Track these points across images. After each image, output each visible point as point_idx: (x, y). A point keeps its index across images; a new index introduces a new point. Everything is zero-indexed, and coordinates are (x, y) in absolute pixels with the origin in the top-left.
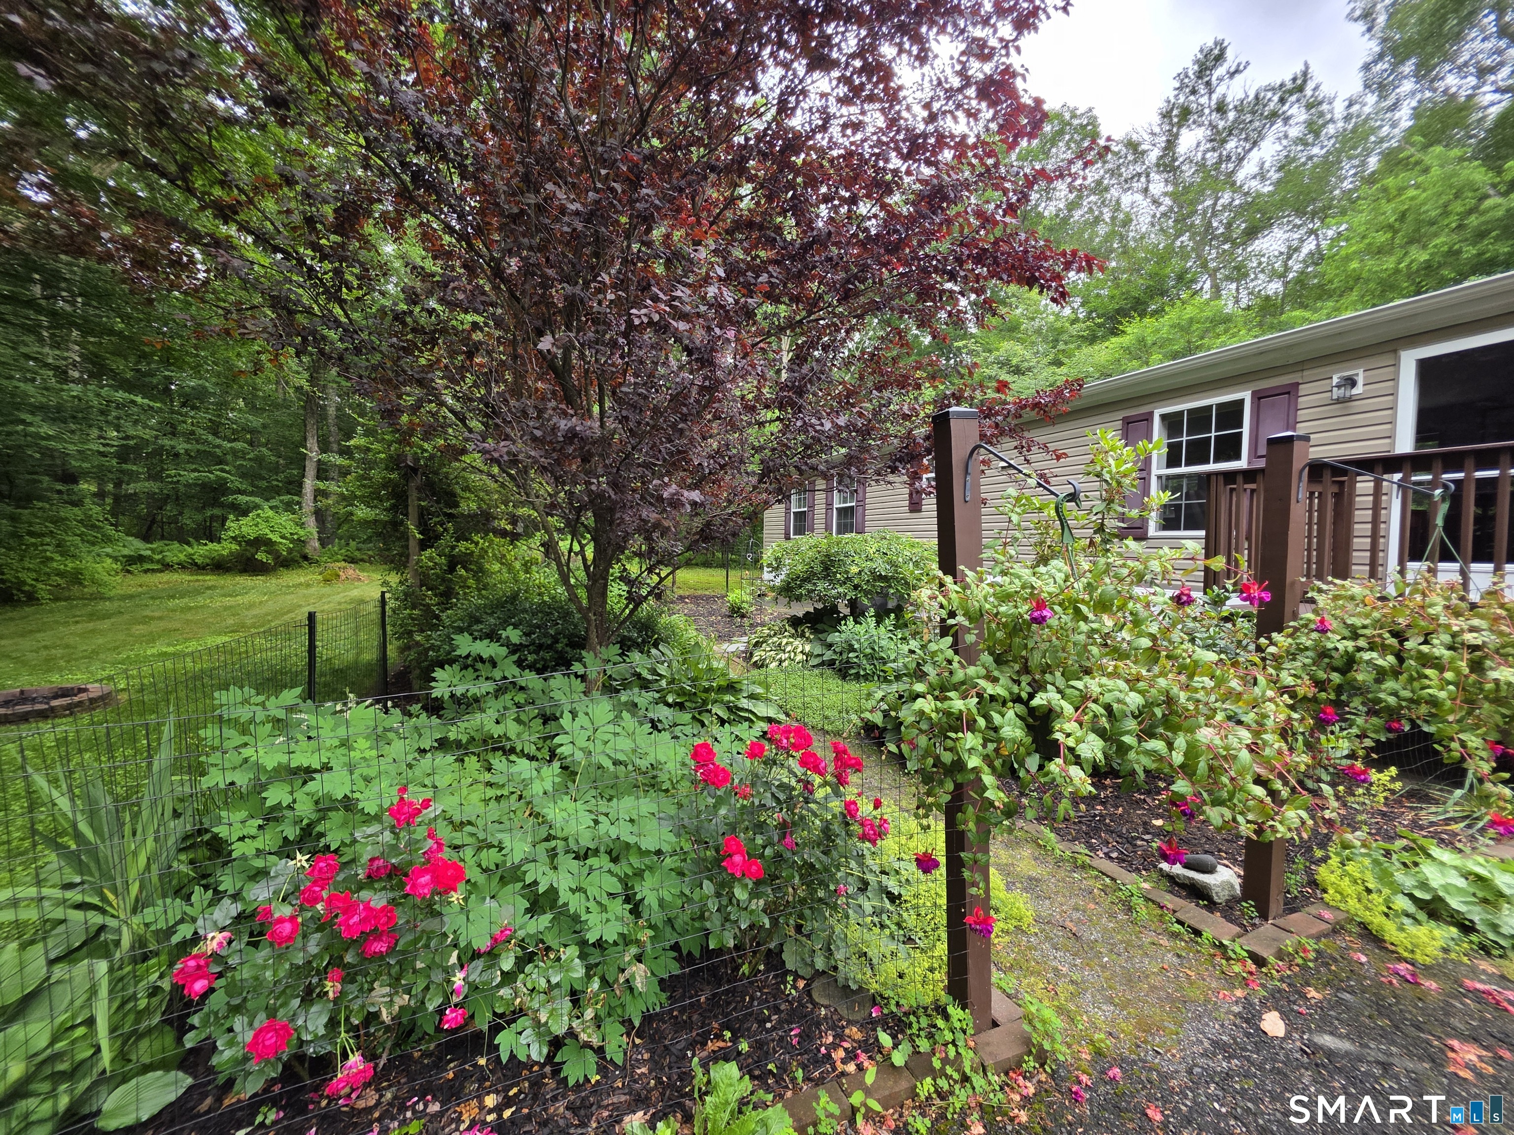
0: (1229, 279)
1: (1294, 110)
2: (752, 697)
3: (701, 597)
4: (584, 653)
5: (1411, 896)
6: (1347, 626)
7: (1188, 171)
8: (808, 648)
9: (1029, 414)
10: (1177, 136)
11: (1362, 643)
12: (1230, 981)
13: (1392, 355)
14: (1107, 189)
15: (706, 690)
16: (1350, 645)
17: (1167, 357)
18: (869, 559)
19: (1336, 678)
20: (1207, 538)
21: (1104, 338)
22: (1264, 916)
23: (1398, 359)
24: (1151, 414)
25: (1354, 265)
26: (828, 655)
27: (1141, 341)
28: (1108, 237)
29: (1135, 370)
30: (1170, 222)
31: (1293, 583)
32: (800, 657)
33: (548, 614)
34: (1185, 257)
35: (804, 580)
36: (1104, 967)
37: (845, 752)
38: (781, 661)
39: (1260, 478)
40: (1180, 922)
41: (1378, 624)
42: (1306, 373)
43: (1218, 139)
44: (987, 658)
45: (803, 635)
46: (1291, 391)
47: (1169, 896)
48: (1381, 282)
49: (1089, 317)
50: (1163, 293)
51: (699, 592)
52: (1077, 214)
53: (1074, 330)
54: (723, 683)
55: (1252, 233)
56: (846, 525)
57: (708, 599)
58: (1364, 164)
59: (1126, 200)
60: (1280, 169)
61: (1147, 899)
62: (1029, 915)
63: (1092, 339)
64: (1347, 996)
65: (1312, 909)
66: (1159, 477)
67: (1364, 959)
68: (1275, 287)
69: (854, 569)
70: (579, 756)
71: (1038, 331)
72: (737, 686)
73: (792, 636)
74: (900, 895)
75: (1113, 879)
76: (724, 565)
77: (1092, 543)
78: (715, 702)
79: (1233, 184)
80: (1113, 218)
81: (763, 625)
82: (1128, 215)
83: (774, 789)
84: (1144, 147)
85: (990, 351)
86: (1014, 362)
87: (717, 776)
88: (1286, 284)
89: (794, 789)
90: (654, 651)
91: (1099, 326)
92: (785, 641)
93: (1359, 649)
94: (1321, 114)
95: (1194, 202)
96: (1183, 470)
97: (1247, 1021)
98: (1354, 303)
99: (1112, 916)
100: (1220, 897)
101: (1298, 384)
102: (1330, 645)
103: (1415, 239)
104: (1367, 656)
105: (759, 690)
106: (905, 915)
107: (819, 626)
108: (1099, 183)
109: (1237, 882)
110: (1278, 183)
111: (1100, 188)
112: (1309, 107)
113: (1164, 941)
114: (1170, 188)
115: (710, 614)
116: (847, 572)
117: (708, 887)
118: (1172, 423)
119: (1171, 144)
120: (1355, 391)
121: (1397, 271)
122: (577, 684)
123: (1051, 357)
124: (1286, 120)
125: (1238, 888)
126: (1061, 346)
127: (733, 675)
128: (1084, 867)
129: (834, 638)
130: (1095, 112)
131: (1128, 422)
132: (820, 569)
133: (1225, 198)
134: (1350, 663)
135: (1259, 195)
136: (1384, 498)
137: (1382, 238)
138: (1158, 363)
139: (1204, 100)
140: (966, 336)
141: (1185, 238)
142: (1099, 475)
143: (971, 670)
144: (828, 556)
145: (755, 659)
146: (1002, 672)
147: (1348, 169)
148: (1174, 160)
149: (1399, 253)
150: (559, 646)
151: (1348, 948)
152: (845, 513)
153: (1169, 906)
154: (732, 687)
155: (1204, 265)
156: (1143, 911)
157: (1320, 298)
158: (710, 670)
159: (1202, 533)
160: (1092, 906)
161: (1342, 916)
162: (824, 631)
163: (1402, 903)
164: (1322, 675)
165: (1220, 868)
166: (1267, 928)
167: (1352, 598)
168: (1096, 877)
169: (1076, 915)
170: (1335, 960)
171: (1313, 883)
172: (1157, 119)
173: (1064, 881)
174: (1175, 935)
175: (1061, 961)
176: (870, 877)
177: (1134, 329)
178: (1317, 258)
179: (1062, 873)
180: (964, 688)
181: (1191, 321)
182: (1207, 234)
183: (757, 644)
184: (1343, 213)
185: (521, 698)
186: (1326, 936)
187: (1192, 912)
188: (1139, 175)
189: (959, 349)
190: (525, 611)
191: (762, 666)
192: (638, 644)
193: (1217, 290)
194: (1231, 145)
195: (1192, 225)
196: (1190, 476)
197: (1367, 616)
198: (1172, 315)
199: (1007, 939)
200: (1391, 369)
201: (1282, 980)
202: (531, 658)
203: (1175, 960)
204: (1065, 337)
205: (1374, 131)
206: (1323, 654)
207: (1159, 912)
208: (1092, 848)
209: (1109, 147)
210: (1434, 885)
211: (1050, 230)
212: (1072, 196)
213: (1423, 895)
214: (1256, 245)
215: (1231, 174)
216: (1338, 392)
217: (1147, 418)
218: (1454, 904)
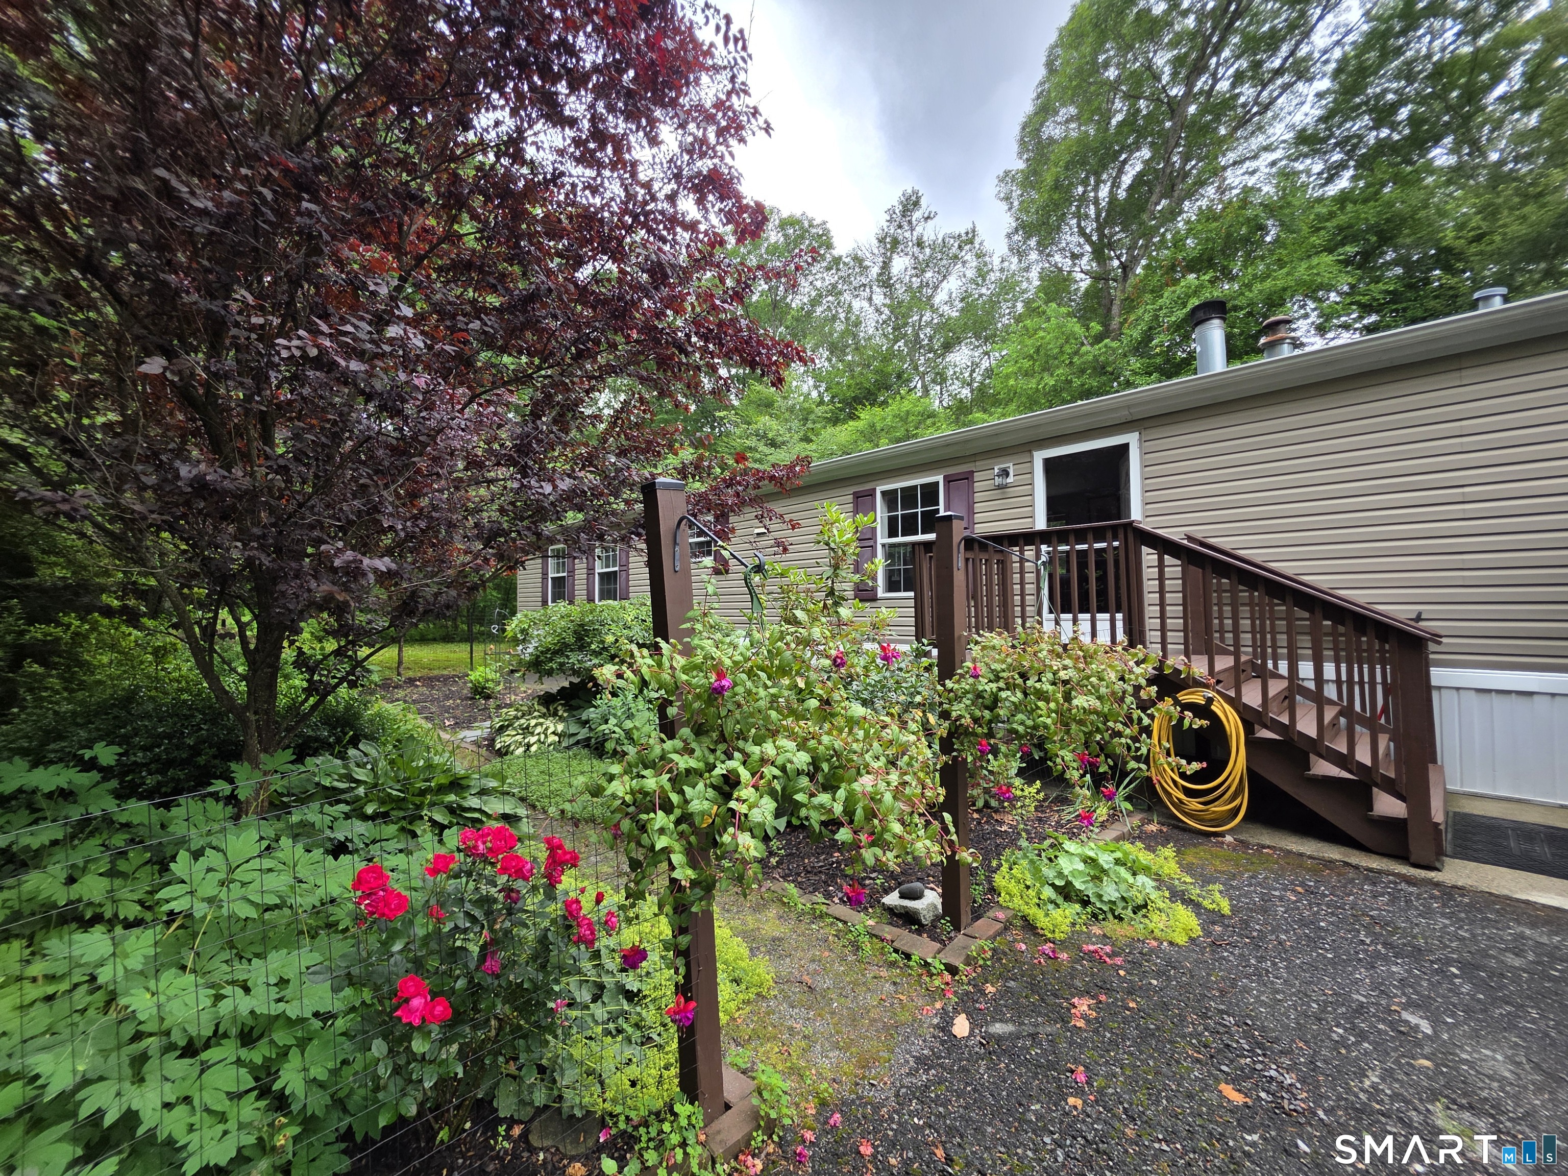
0: (934, 381)
1: (968, 257)
2: (483, 792)
3: (437, 678)
4: (233, 766)
5: (1053, 885)
6: (993, 671)
7: (900, 289)
8: (560, 727)
9: (767, 486)
10: (890, 259)
11: (1001, 684)
12: (932, 995)
13: (1029, 454)
14: (840, 293)
15: (422, 793)
16: (994, 686)
17: (891, 441)
18: (626, 627)
19: (987, 714)
20: (915, 598)
21: (844, 421)
22: (957, 929)
23: (1031, 457)
24: (874, 490)
25: (1012, 382)
26: (584, 733)
27: (872, 426)
28: (844, 334)
29: (867, 450)
30: (890, 329)
31: (960, 637)
32: (553, 738)
33: (187, 717)
34: (902, 360)
35: (555, 653)
36: (833, 1013)
37: (561, 847)
38: (529, 746)
39: (934, 548)
40: (896, 951)
41: (1010, 668)
42: (980, 463)
43: (920, 268)
44: (685, 732)
45: (555, 714)
46: (968, 477)
47: (888, 928)
48: (1029, 398)
49: (832, 401)
50: (888, 388)
51: (436, 672)
52: (819, 310)
53: (819, 411)
54: (443, 780)
55: (948, 347)
56: (609, 591)
57: (446, 680)
58: (1014, 306)
59: (857, 304)
60: (962, 300)
61: (872, 935)
62: (769, 979)
63: (835, 421)
64: (1012, 984)
65: (991, 914)
66: (883, 545)
67: (1024, 947)
68: (966, 393)
69: (610, 639)
70: (200, 909)
71: (791, 410)
72: (463, 782)
73: (543, 716)
74: (639, 991)
75: (845, 923)
76: (470, 638)
77: (825, 606)
78: (432, 805)
79: (932, 306)
80: (847, 319)
81: (510, 706)
82: (858, 317)
83: (468, 906)
84: (867, 263)
85: (749, 424)
86: (770, 436)
87: (387, 905)
88: (972, 391)
89: (495, 901)
90: (352, 752)
91: (841, 410)
92: (533, 722)
93: (1000, 689)
94: (985, 264)
95: (906, 316)
96: (900, 539)
97: (943, 1029)
98: (1014, 411)
99: (843, 959)
100: (926, 918)
101: (973, 472)
102: (981, 688)
103: (1047, 369)
104: (1003, 694)
105: (493, 784)
106: (644, 1013)
107: (573, 703)
108: (834, 286)
109: (938, 902)
110: (962, 310)
111: (833, 290)
112: (978, 256)
113: (884, 973)
114: (888, 301)
115: (447, 698)
116: (603, 642)
117: (379, 1048)
118: (890, 498)
119: (886, 266)
120: (1008, 480)
121: (1037, 390)
122: (217, 809)
123: (801, 434)
124: (964, 263)
125: (940, 907)
126: (810, 425)
127: (460, 769)
128: (822, 916)
129: (591, 713)
130: (828, 226)
131: (857, 496)
132: (573, 640)
133: (927, 317)
134: (994, 702)
135: (950, 318)
137: (1027, 364)
138: (885, 445)
139: (908, 234)
140: (729, 407)
141: (901, 343)
142: (827, 544)
143: (669, 745)
144: (582, 626)
145: (498, 746)
146: (700, 743)
147: (1005, 308)
148: (890, 278)
149: (1038, 377)
150: (202, 760)
151: (1015, 941)
152: (608, 578)
153: (889, 937)
154: (457, 785)
155: (916, 368)
156: (867, 946)
157: (993, 405)
158: (430, 766)
159: (912, 594)
160: (827, 954)
161: (1011, 913)
162: (578, 708)
163: (1048, 892)
164: (978, 713)
165: (927, 892)
166: (960, 939)
167: (994, 648)
168: (832, 924)
169: (812, 967)
170: (1005, 954)
171: (993, 890)
172: (875, 242)
173: (803, 934)
174: (893, 964)
175: (796, 1018)
176: (607, 980)
177: (867, 415)
178: (989, 372)
179: (803, 926)
180: (660, 764)
181: (908, 412)
182: (915, 344)
183: (502, 729)
184: (1004, 341)
185: (119, 840)
186: (999, 934)
187: (905, 938)
188: (864, 285)
189: (722, 418)
190: (147, 716)
191: (506, 754)
192: (330, 745)
193: (926, 391)
194: (929, 275)
195: (906, 334)
196: (905, 545)
197: (1004, 662)
198: (894, 407)
199: (748, 1009)
200: (1028, 465)
201: (969, 984)
202: (150, 781)
203: (892, 988)
204: (812, 417)
205: (1018, 283)
206: (979, 695)
207: (880, 945)
208: (828, 896)
209: (840, 258)
210: (1066, 872)
211: (797, 320)
212: (813, 294)
213: (1060, 883)
214: (951, 357)
215: (930, 298)
216: (998, 481)
217: (872, 494)
218: (1078, 885)
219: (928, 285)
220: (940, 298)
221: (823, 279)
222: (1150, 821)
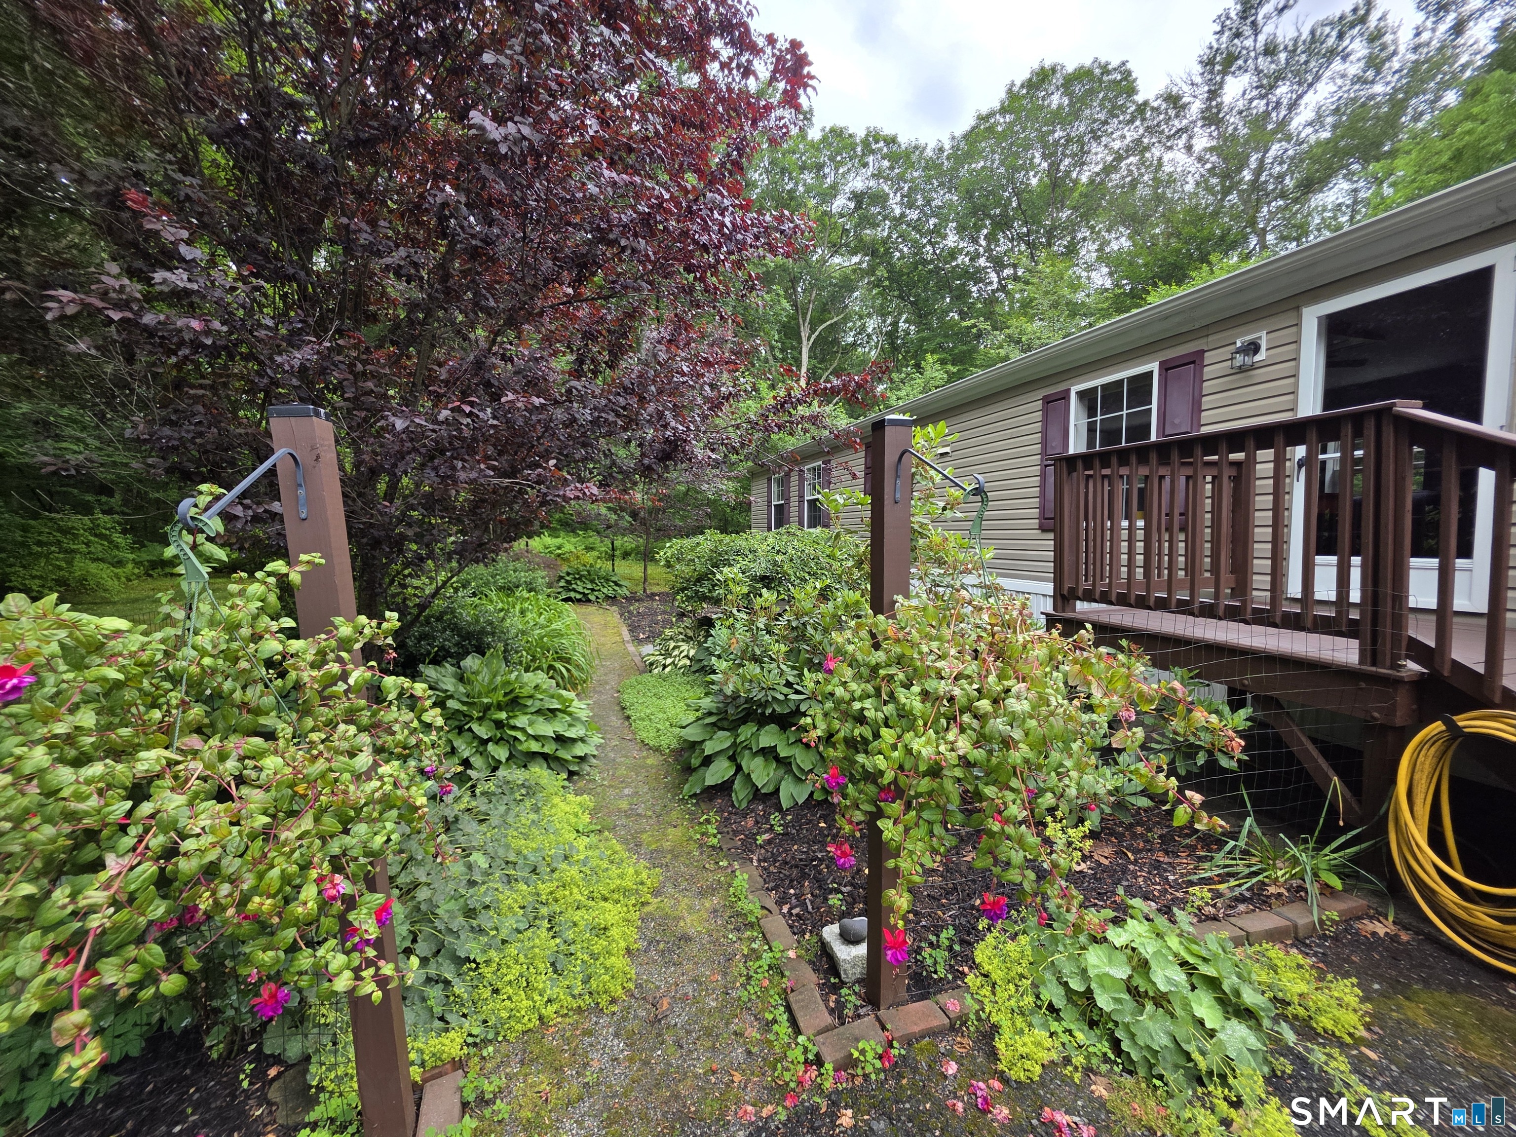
1: (1355, 45)
5: (1065, 986)
7: (1234, 122)
8: (693, 652)
10: (1221, 84)
12: (774, 1090)
13: (1293, 314)
14: (1147, 149)
22: (876, 1005)
23: (1300, 317)
24: (1068, 391)
26: (708, 660)
30: (1218, 181)
32: (683, 662)
38: (664, 666)
42: (1211, 338)
43: (1266, 85)
45: (695, 638)
46: (1196, 360)
47: (803, 970)
52: (1115, 178)
55: (1312, 185)
56: (815, 518)
59: (1169, 158)
60: (1337, 112)
61: (779, 972)
64: (881, 1125)
79: (1286, 132)
80: (1155, 180)
82: (1171, 175)
84: (1185, 100)
94: (1384, 47)
99: (726, 991)
100: (849, 975)
101: (1203, 351)
108: (1138, 141)
110: (1337, 127)
111: (1139, 148)
112: (1372, 39)
113: (753, 1030)
114: (1215, 143)
118: (1088, 400)
119: (1214, 95)
120: (1257, 358)
124: (1346, 57)
128: (752, 924)
129: (710, 642)
130: (1128, 66)
131: (1048, 401)
133: (1276, 150)
135: (1315, 144)
136: (1287, 480)
139: (1250, 42)
141: (1233, 196)
148: (1219, 111)
152: (814, 506)
153: (791, 983)
160: (717, 977)
163: (1053, 994)
166: (863, 1022)
168: (754, 939)
172: (1198, 68)
186: (933, 1034)
187: (806, 993)
188: (1181, 130)
191: (648, 671)
194: (1281, 90)
200: (1294, 329)
201: (829, 1096)
203: (741, 1058)
208: (782, 900)
209: (1146, 103)
210: (1091, 973)
211: (1086, 196)
212: (1110, 159)
213: (1076, 985)
214: (1318, 200)
215: (1283, 124)
216: (1239, 359)
217: (1064, 396)
218: (1103, 1001)
219: (1278, 104)
220: (1297, 122)
221: (1123, 137)
222: (1379, 915)
